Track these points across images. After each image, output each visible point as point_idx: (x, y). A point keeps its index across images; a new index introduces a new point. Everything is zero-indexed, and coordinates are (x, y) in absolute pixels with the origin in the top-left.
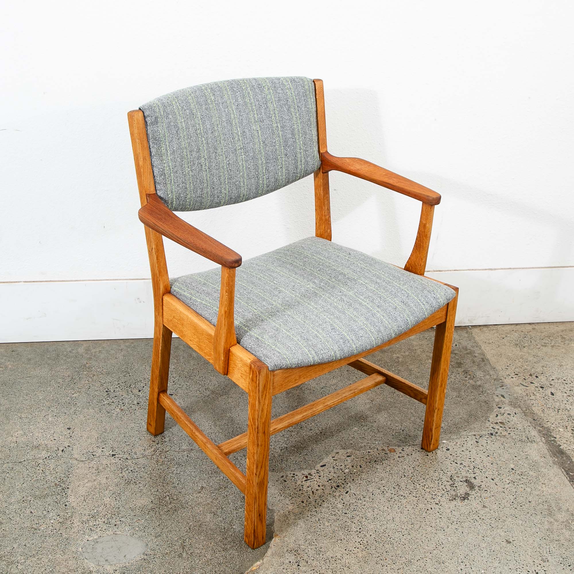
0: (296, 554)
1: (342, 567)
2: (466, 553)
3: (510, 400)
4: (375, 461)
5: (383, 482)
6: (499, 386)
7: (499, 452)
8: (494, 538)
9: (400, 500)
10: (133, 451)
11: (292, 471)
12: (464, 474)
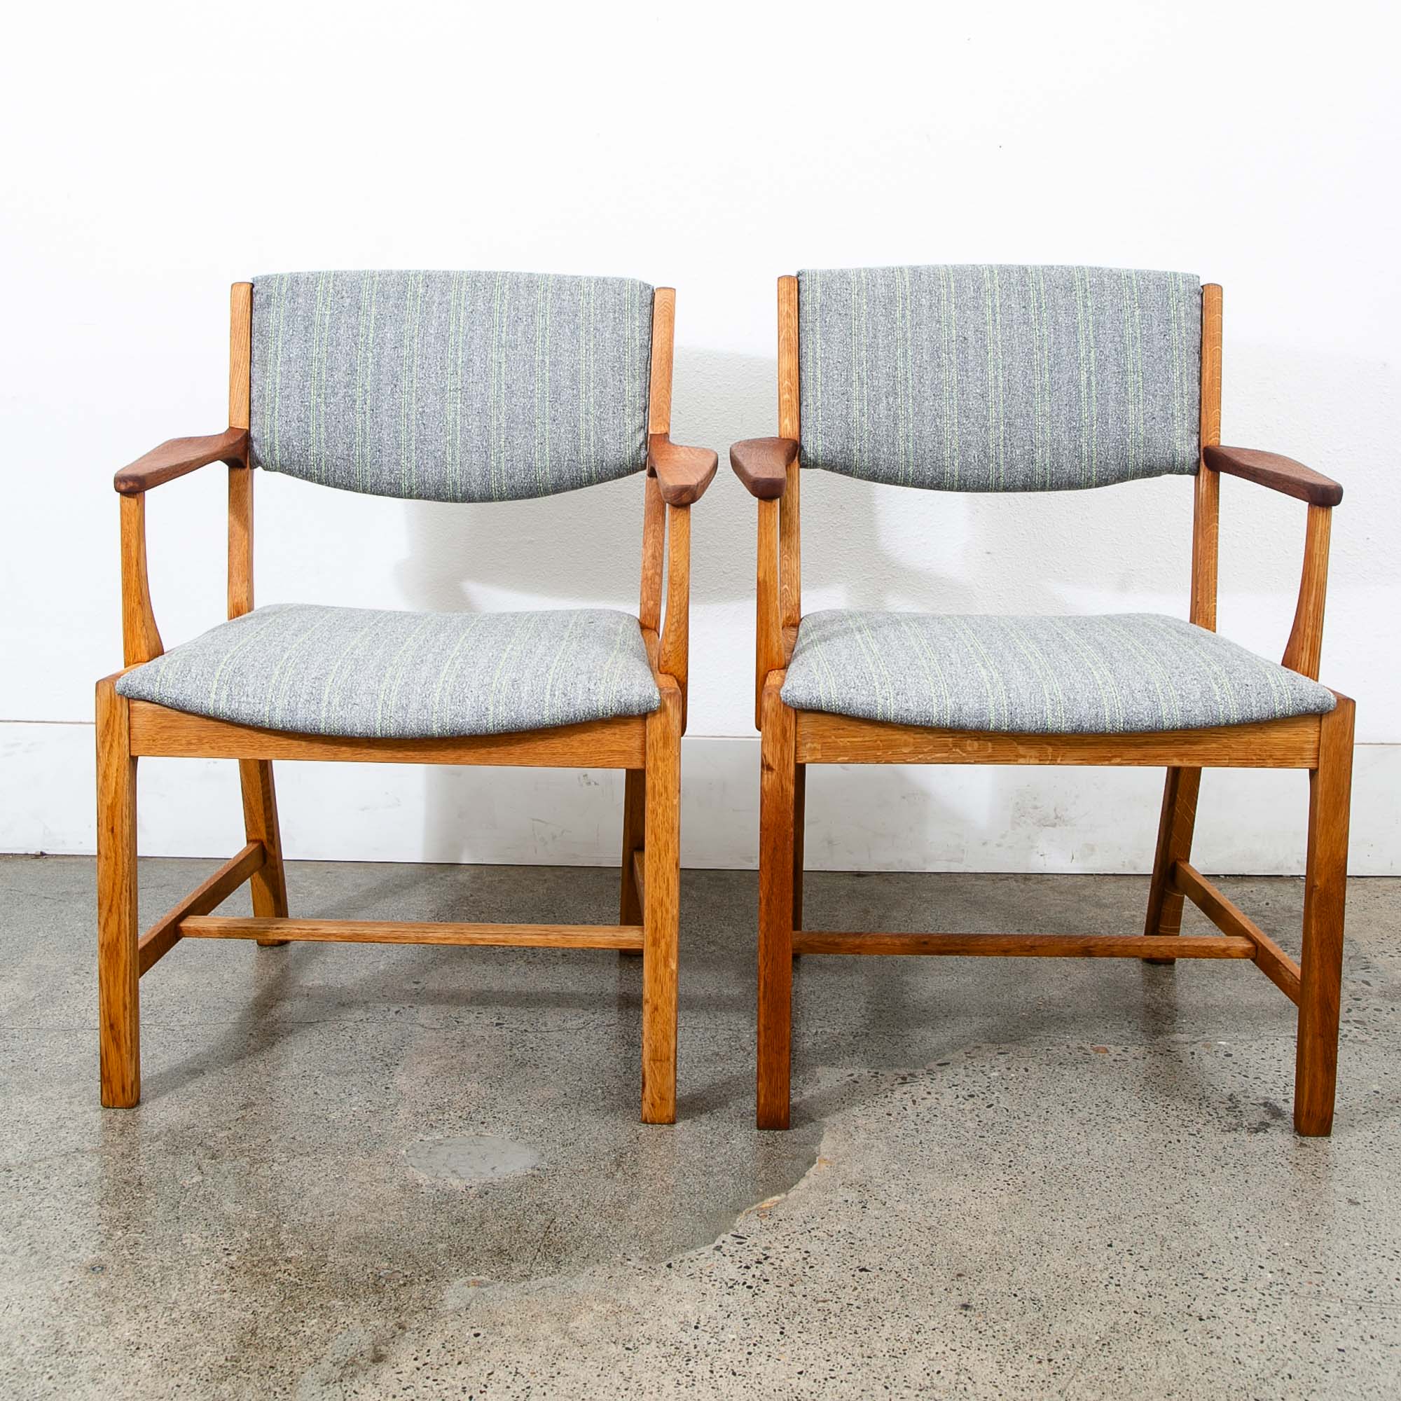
0: (861, 1189)
1: (961, 1217)
2: (1251, 1213)
3: (1381, 989)
4: (1061, 1064)
5: (1074, 1095)
6: (1358, 968)
7: (1349, 1065)
8: (1319, 1195)
9: (1108, 1125)
10: (540, 1020)
11: (872, 1068)
12: (1263, 1094)
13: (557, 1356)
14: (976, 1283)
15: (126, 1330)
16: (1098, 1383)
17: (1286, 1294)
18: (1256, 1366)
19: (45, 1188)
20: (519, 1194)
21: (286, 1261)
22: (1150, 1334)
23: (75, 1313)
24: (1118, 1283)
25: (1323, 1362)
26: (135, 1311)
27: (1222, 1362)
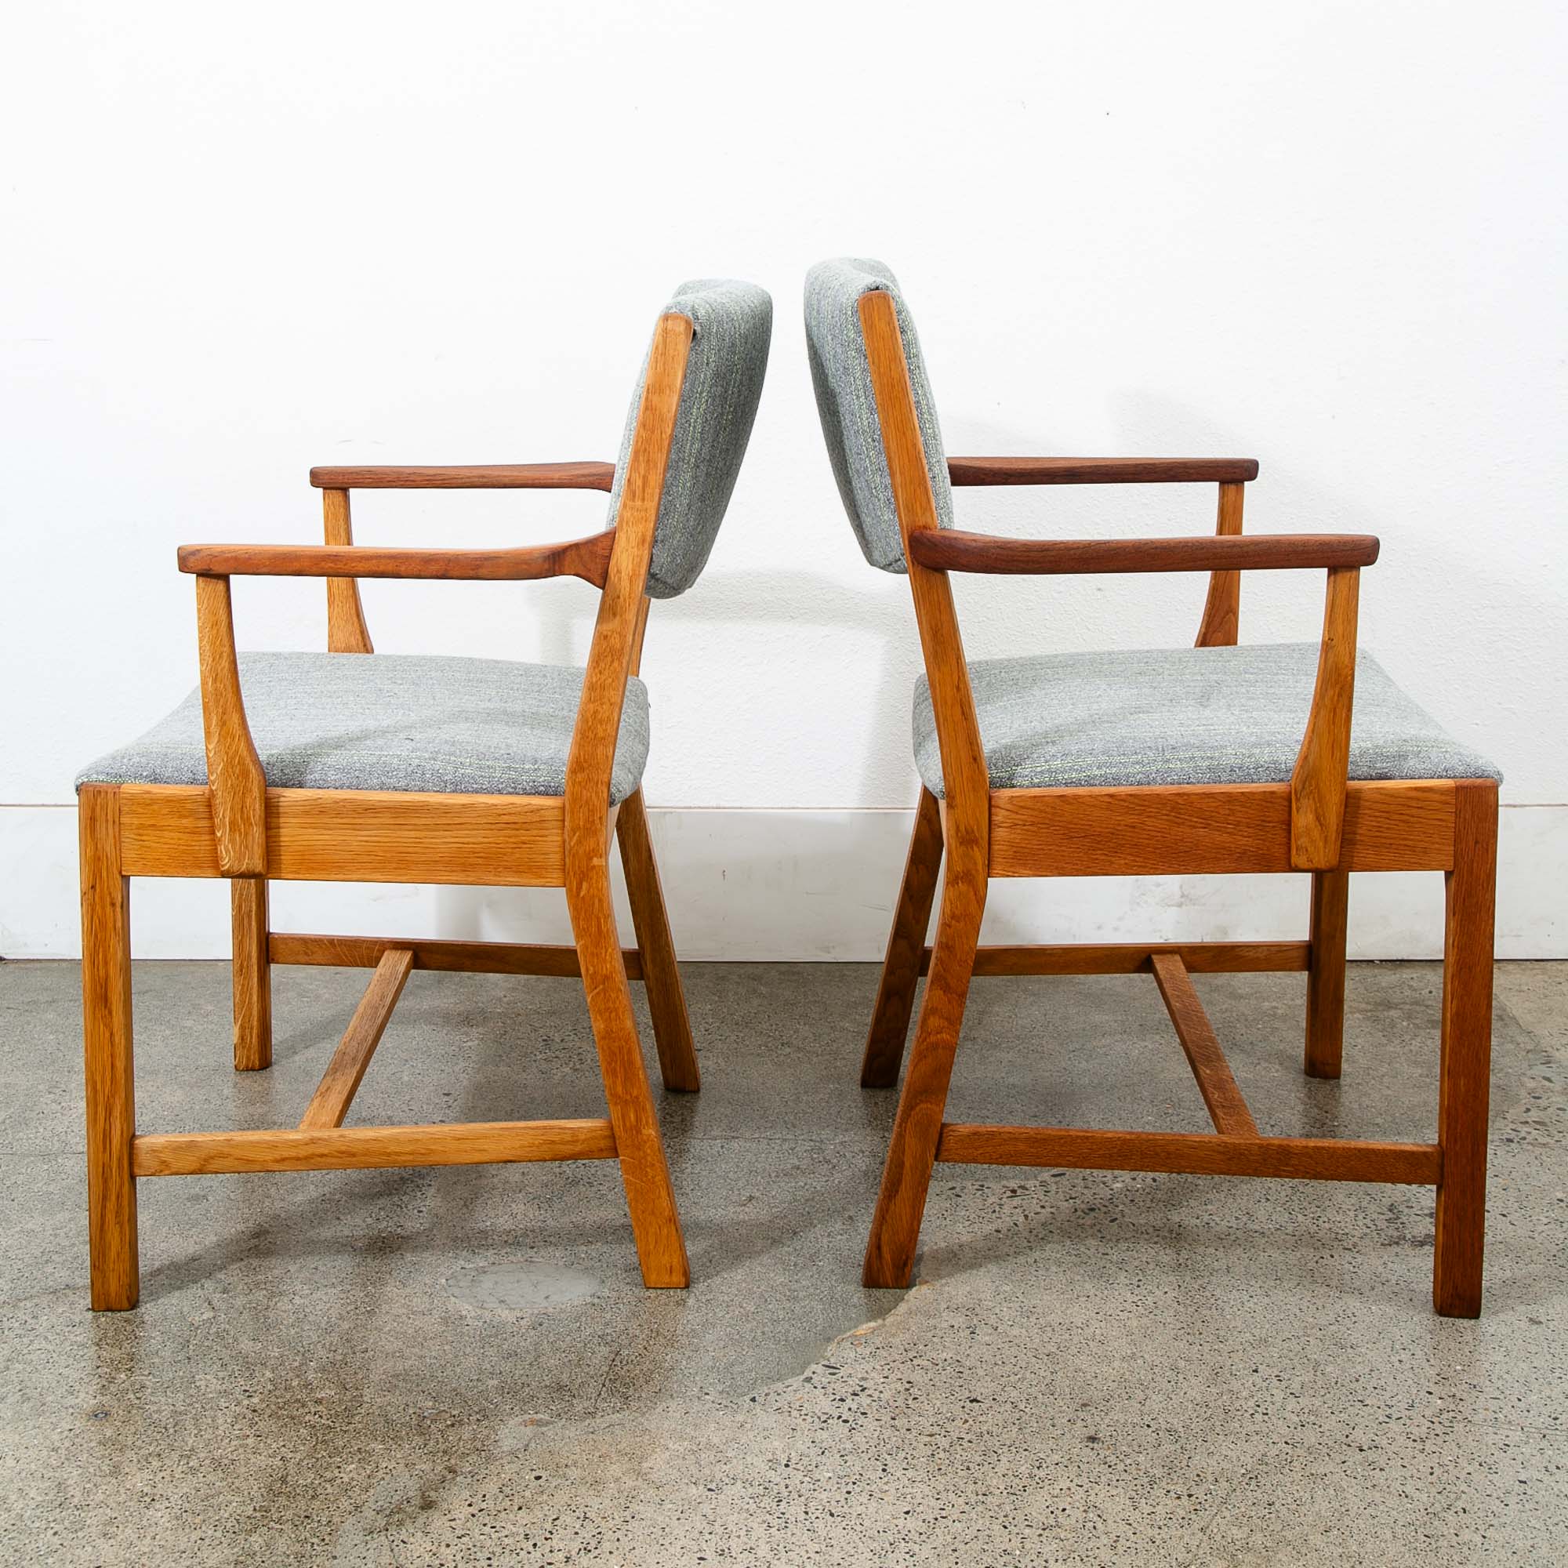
0: (968, 1313)
1: (1084, 1342)
2: (1417, 1334)
3: (1565, 1086)
6: (1538, 1063)
9: (1250, 1239)
11: (976, 1181)
13: (630, 1499)
14: (1103, 1413)
15: (139, 1481)
16: (1246, 1519)
17: (1458, 1422)
18: (1425, 1499)
19: (33, 1329)
20: (578, 1324)
21: (316, 1402)
22: (1303, 1466)
23: (79, 1463)
24: (1265, 1411)
25: (1502, 1495)
26: (147, 1460)
27: (1387, 1496)
